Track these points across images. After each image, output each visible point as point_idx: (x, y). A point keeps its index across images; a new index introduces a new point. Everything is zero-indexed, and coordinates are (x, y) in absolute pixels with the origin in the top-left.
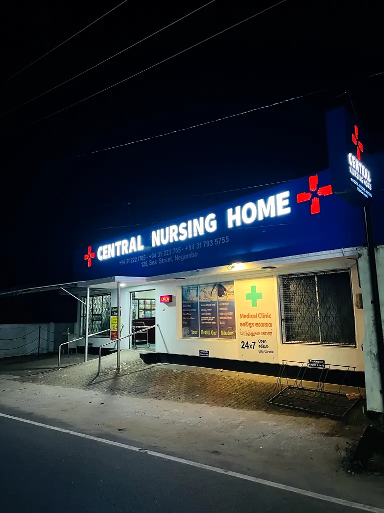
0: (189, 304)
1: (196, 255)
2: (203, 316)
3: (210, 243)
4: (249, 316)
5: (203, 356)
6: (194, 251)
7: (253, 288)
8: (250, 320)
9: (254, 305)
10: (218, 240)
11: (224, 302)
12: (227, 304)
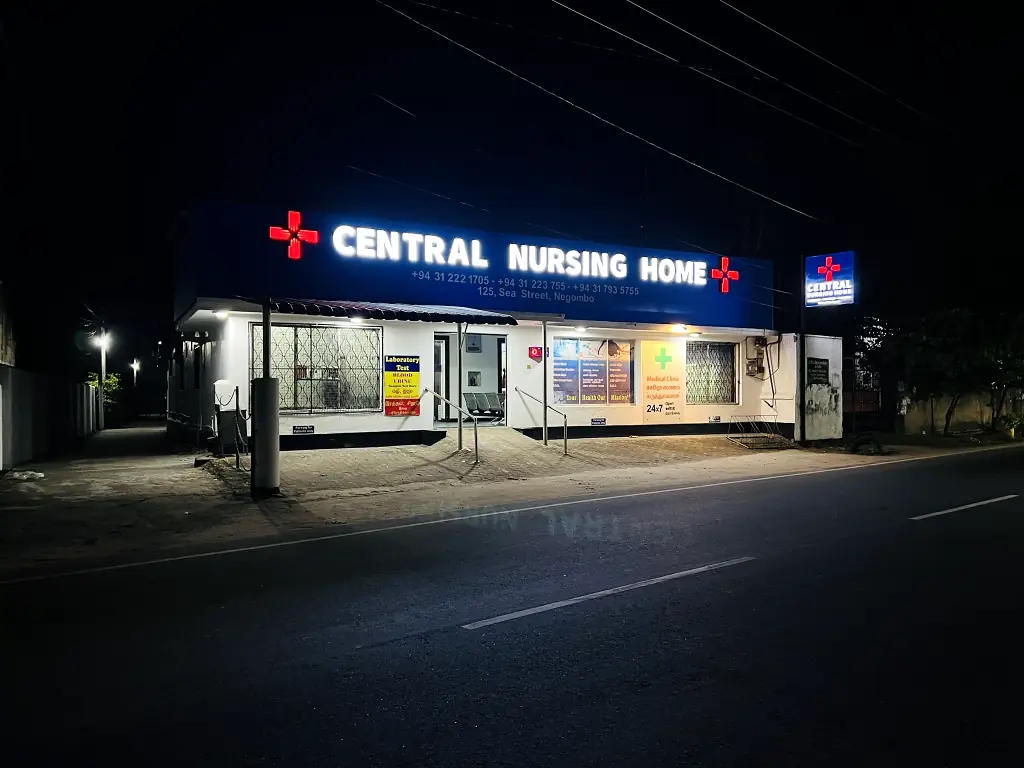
0: (564, 361)
1: (592, 299)
2: (585, 378)
3: (613, 289)
4: (657, 379)
5: (596, 424)
6: (588, 294)
7: (663, 350)
8: (658, 384)
9: (663, 367)
10: (625, 290)
11: (617, 362)
12: (621, 365)
